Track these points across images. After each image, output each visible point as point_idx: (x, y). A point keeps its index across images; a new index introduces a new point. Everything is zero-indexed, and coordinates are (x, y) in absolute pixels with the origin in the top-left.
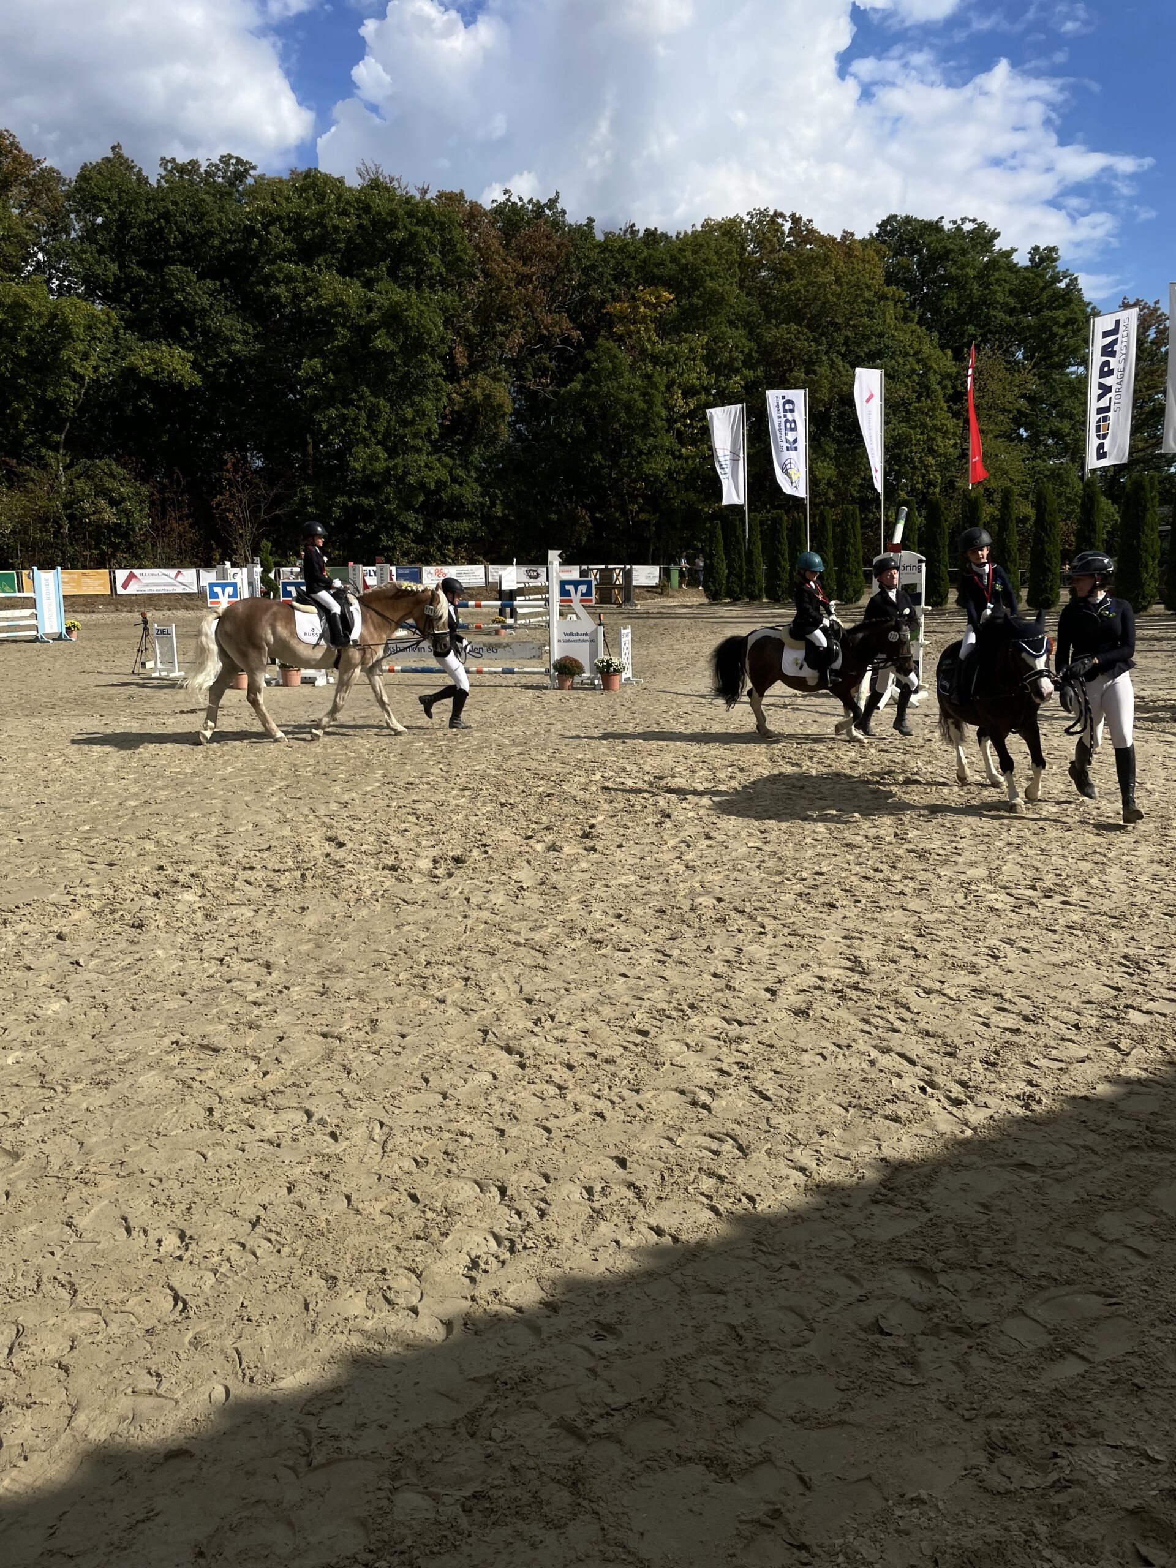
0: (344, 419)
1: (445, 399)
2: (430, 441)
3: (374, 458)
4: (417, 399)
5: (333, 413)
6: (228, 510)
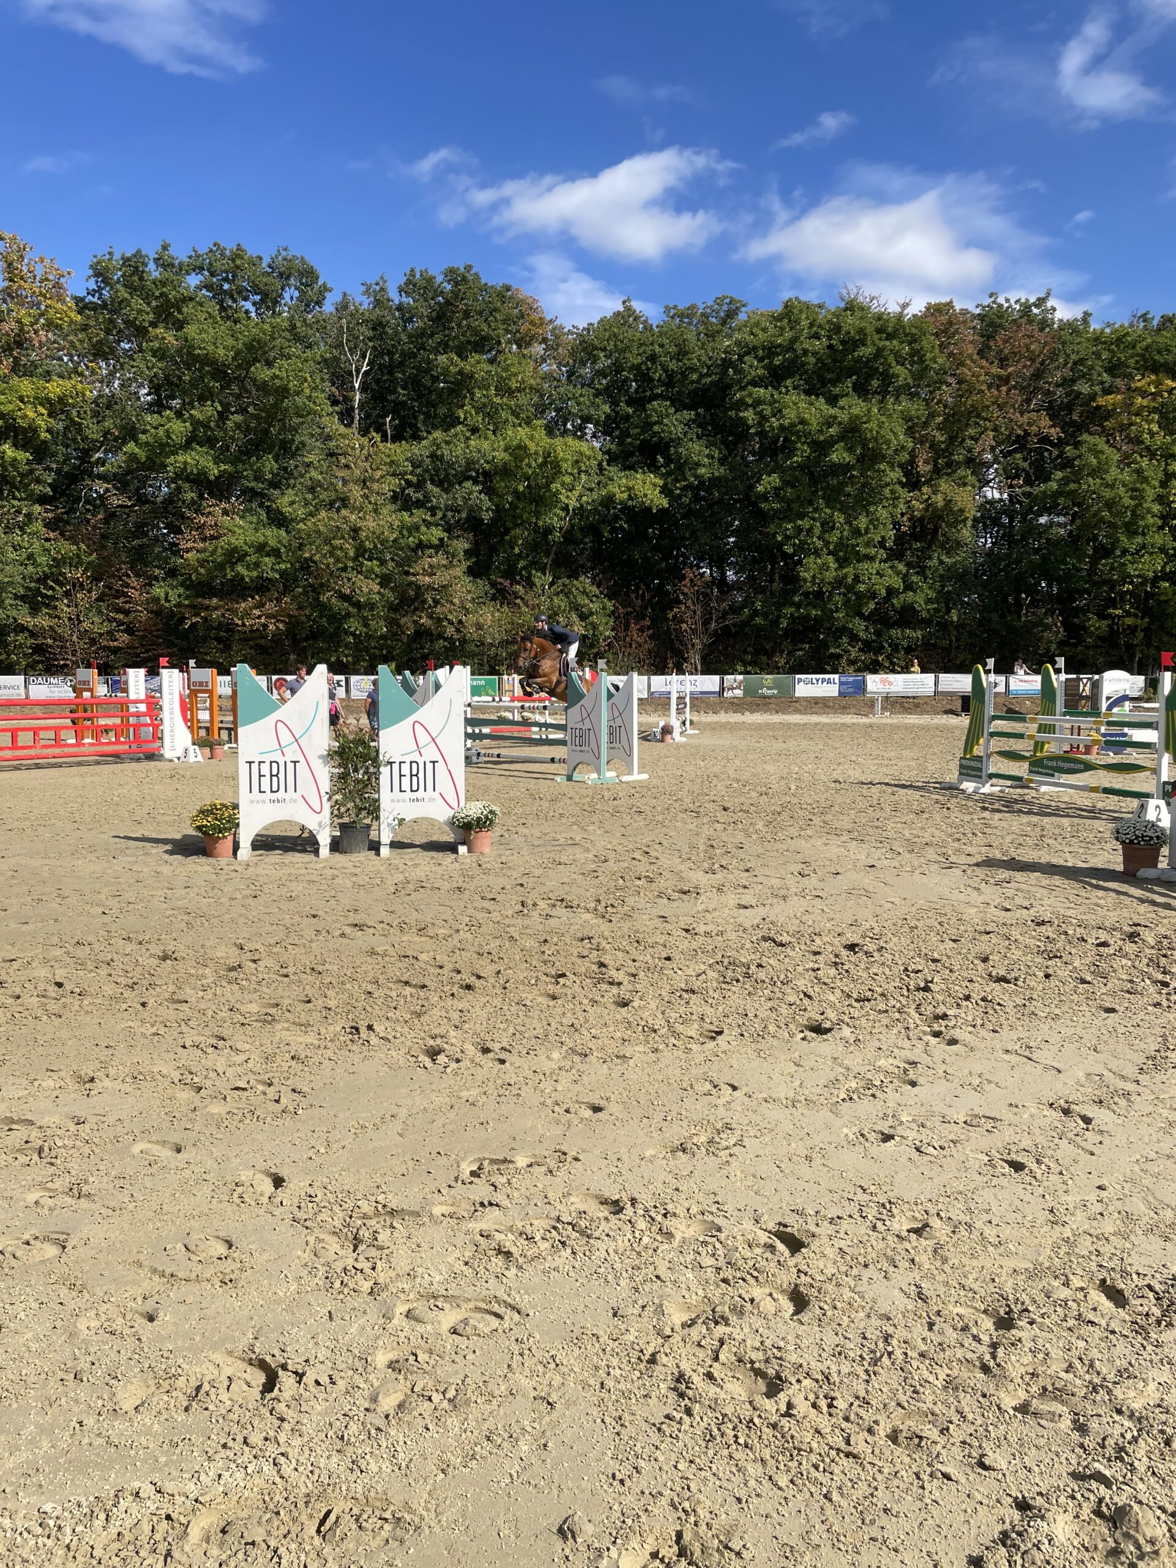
0: (799, 530)
1: (903, 507)
2: (884, 549)
3: (824, 568)
4: (872, 508)
5: (788, 524)
6: (683, 621)
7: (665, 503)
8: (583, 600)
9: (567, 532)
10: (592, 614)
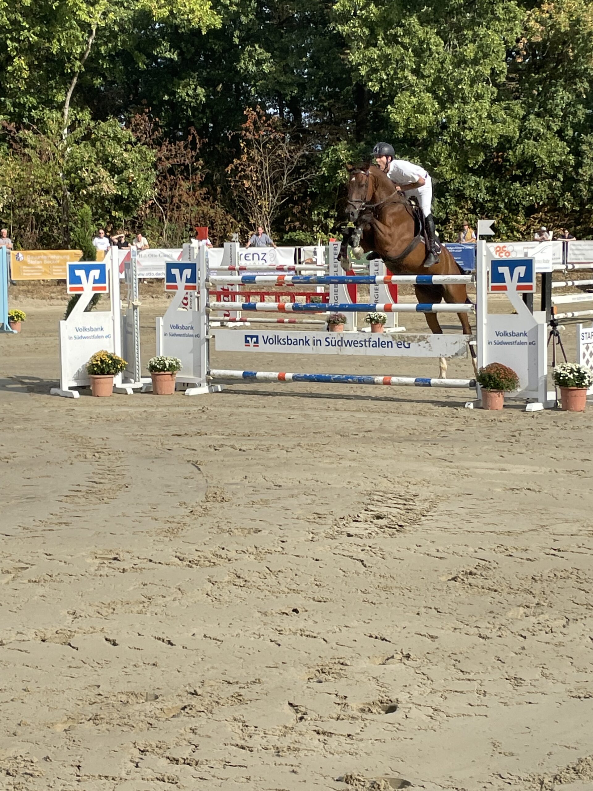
0: (386, 60)
1: (518, 30)
2: (495, 85)
3: (420, 109)
4: (482, 31)
5: (374, 53)
6: (246, 177)
7: (217, 22)
8: (113, 149)
9: (91, 59)
10: (127, 167)
